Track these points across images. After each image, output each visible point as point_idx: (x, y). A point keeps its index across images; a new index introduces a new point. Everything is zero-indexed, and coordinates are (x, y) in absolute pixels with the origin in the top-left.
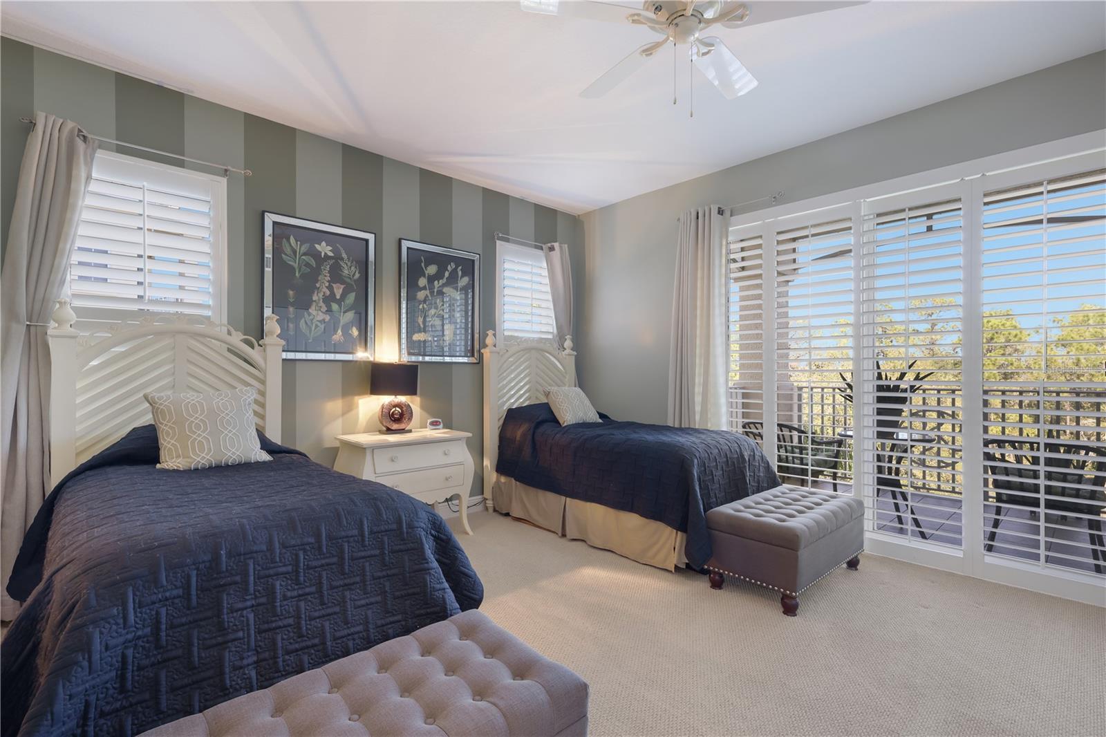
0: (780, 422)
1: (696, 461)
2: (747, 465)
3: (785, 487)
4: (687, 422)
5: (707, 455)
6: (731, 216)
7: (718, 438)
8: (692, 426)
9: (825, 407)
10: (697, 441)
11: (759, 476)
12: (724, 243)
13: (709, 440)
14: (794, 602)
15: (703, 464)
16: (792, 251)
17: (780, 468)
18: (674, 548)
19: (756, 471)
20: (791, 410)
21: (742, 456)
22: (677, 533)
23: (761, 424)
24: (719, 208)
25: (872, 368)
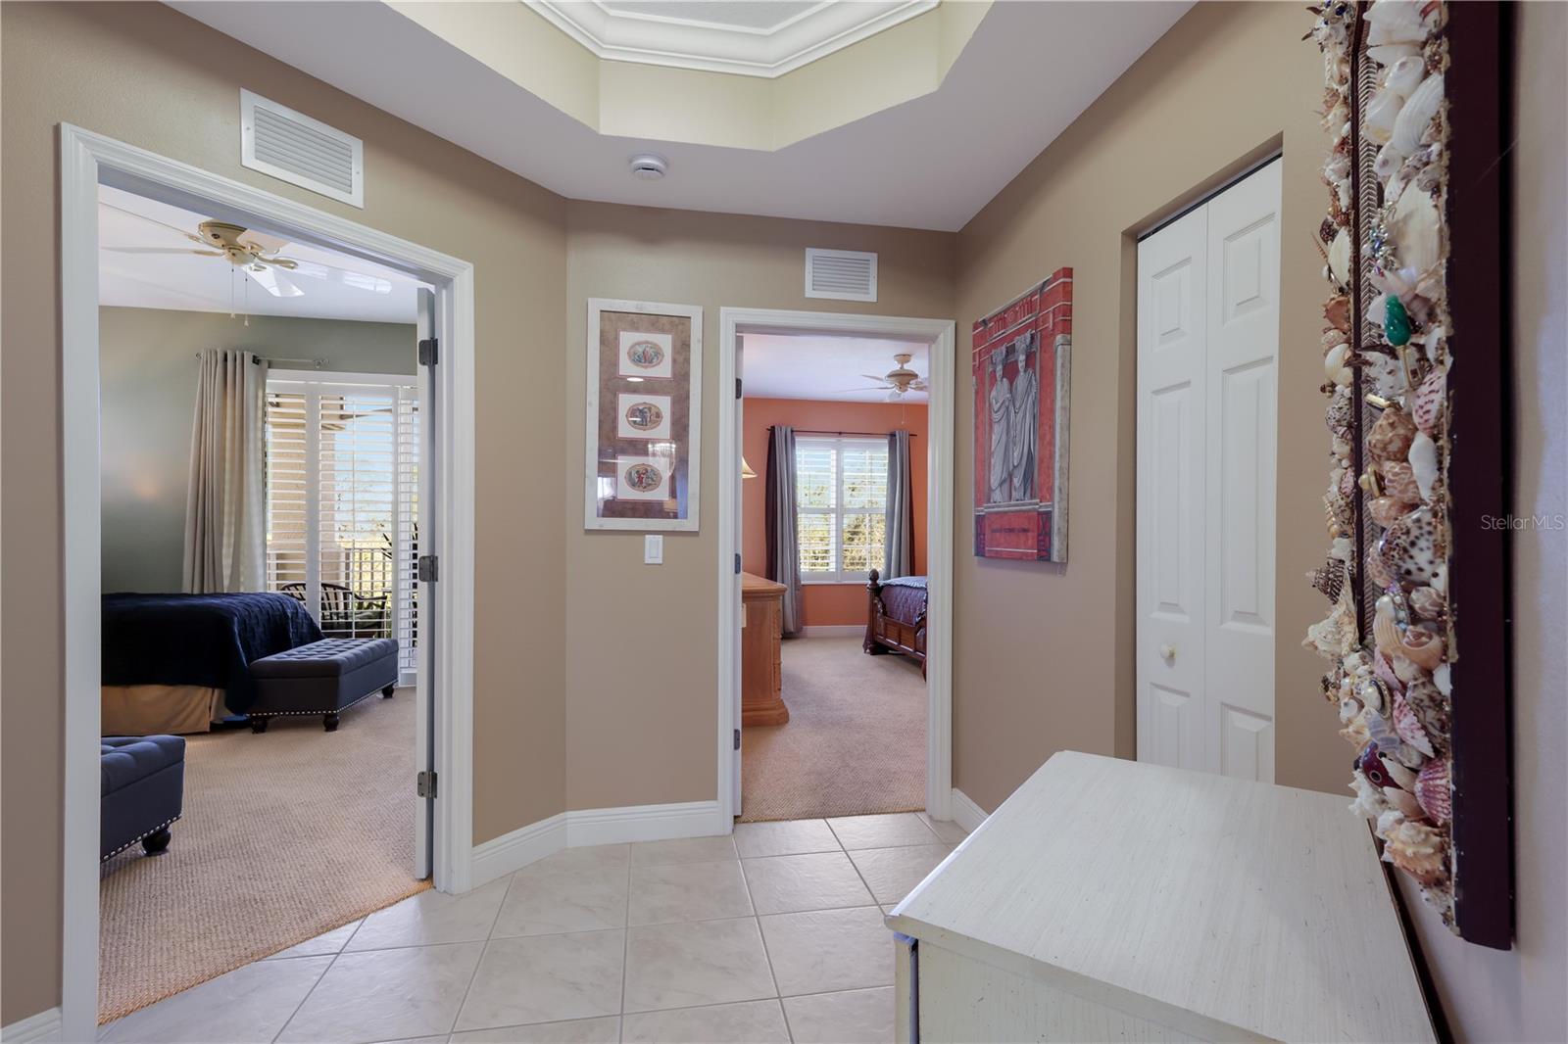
0: (325, 582)
1: (236, 619)
2: (290, 621)
3: (327, 640)
4: (212, 586)
5: (247, 613)
6: (269, 367)
7: (258, 598)
8: (219, 591)
9: (375, 565)
10: (234, 601)
11: (302, 633)
12: (260, 394)
13: (247, 600)
14: (334, 719)
15: (243, 623)
16: (339, 407)
17: (324, 626)
18: (210, 708)
19: (299, 626)
20: (338, 569)
21: (285, 613)
22: (213, 692)
23: (304, 585)
24: (254, 357)
25: (408, 529)
